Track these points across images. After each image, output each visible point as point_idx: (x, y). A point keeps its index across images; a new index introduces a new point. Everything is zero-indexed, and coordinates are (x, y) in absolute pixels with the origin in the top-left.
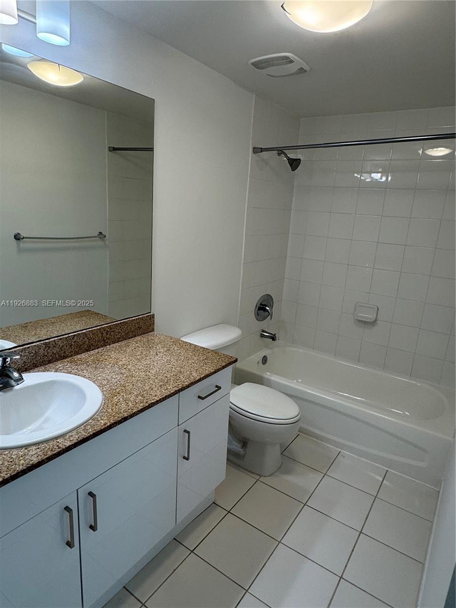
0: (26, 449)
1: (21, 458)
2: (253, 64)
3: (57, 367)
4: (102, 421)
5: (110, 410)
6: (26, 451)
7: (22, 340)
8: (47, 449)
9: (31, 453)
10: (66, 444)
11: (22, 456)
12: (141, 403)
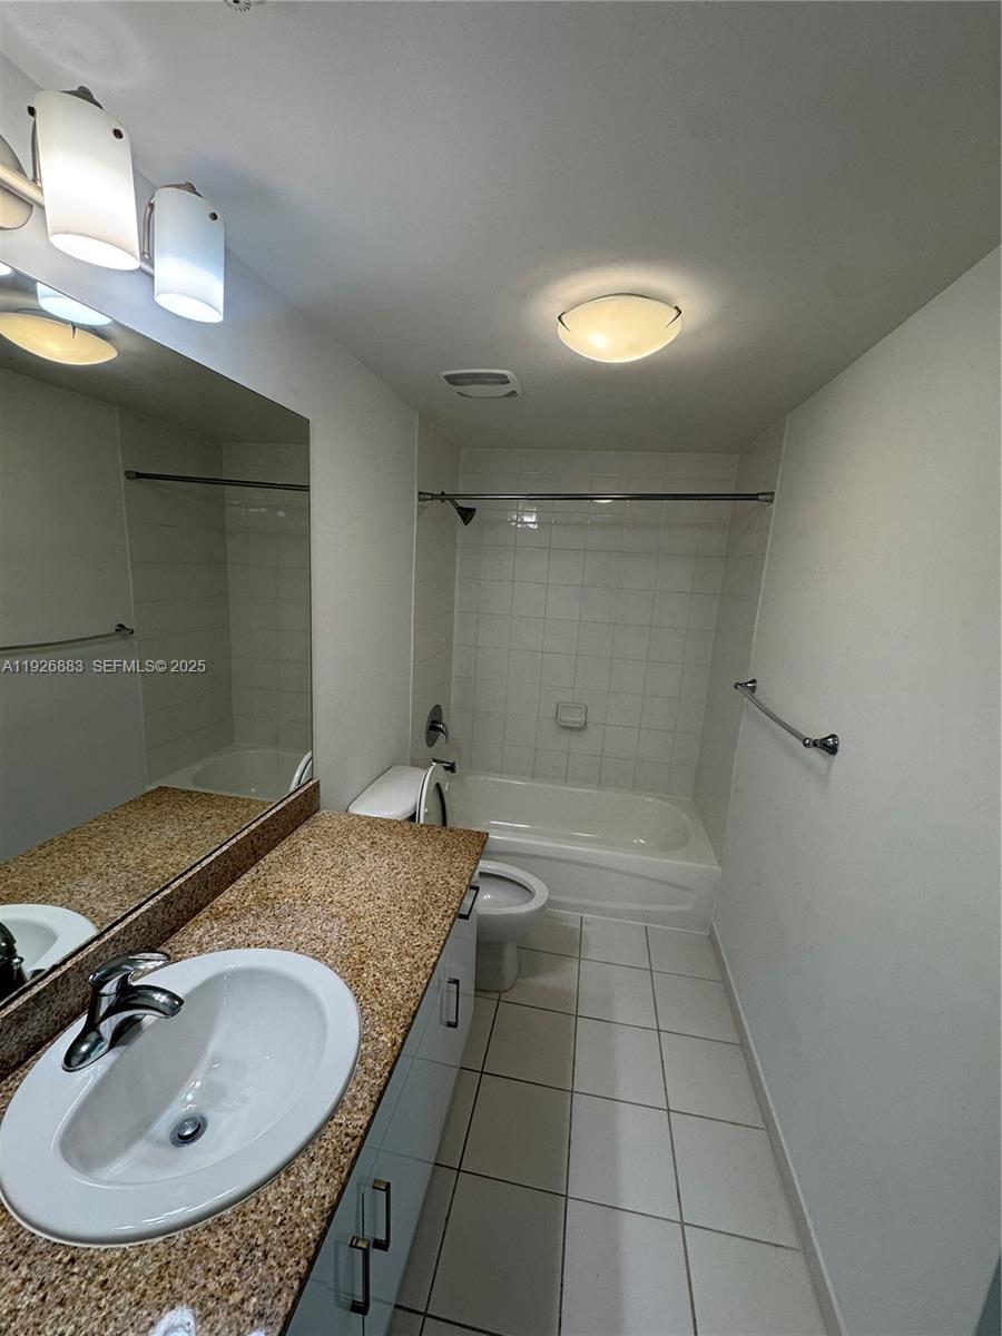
0: (288, 1173)
1: (297, 1203)
2: (448, 378)
3: (196, 938)
4: (382, 1038)
5: (377, 1008)
6: (292, 1178)
7: (63, 892)
8: (330, 1151)
9: (307, 1180)
10: (360, 1123)
11: (295, 1198)
12: (418, 969)
